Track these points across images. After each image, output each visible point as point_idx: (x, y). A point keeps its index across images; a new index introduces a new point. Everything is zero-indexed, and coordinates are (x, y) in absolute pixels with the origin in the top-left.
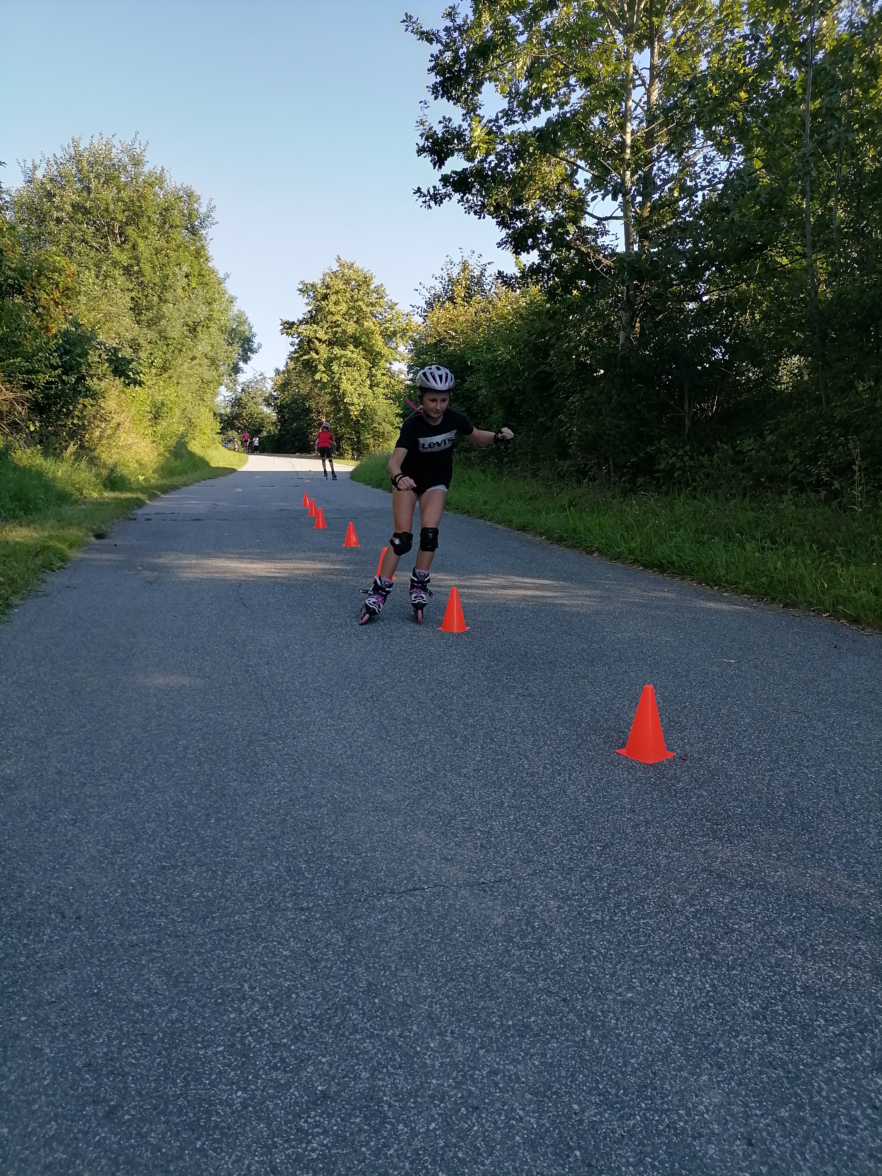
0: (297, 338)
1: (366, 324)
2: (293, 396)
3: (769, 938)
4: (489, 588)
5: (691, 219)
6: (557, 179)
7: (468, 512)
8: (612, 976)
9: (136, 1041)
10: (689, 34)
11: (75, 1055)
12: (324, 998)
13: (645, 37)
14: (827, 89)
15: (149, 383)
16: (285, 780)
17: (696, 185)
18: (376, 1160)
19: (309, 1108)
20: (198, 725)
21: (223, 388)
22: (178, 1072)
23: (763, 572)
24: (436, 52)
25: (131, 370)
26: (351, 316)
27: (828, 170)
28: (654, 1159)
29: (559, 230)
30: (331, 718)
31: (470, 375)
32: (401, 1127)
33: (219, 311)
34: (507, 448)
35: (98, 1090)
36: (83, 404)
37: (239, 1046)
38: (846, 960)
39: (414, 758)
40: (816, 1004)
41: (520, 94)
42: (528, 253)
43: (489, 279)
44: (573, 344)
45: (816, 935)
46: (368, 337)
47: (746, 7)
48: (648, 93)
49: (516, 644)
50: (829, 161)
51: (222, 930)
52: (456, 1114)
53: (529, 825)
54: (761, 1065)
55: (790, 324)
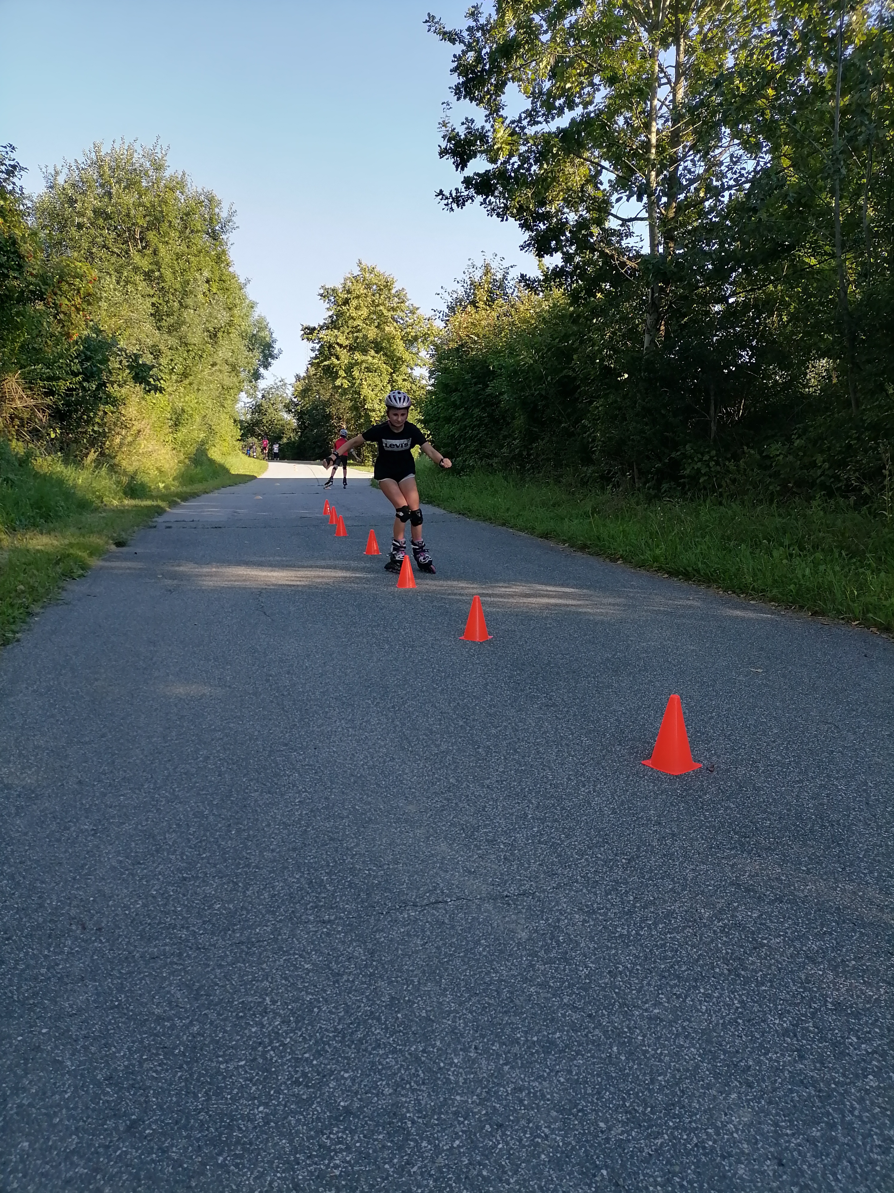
0: (318, 343)
1: (387, 328)
2: (314, 402)
3: (798, 953)
4: (512, 596)
5: (717, 220)
6: (581, 180)
7: (490, 519)
8: (639, 991)
9: (158, 1054)
10: (715, 31)
11: (96, 1068)
12: (347, 1012)
13: (671, 34)
14: (856, 85)
15: (169, 390)
16: (306, 791)
17: (723, 184)
18: (399, 1178)
19: (332, 1124)
20: (218, 735)
21: (243, 395)
22: (199, 1086)
23: (791, 580)
24: (459, 52)
25: (151, 376)
26: (372, 321)
27: (858, 167)
28: (682, 1179)
29: (583, 232)
30: (353, 728)
31: (492, 380)
32: (424, 1144)
33: (239, 316)
34: (529, 455)
35: (120, 1103)
36: (104, 411)
37: (261, 1061)
38: (878, 976)
39: (436, 769)
40: (848, 1022)
41: (543, 94)
42: (552, 255)
43: (512, 281)
44: (597, 348)
45: (847, 950)
46: (389, 342)
47: (773, 2)
48: (674, 92)
49: (539, 653)
50: (858, 159)
51: (242, 943)
52: (480, 1131)
53: (553, 838)
54: (791, 1083)
55: (818, 326)
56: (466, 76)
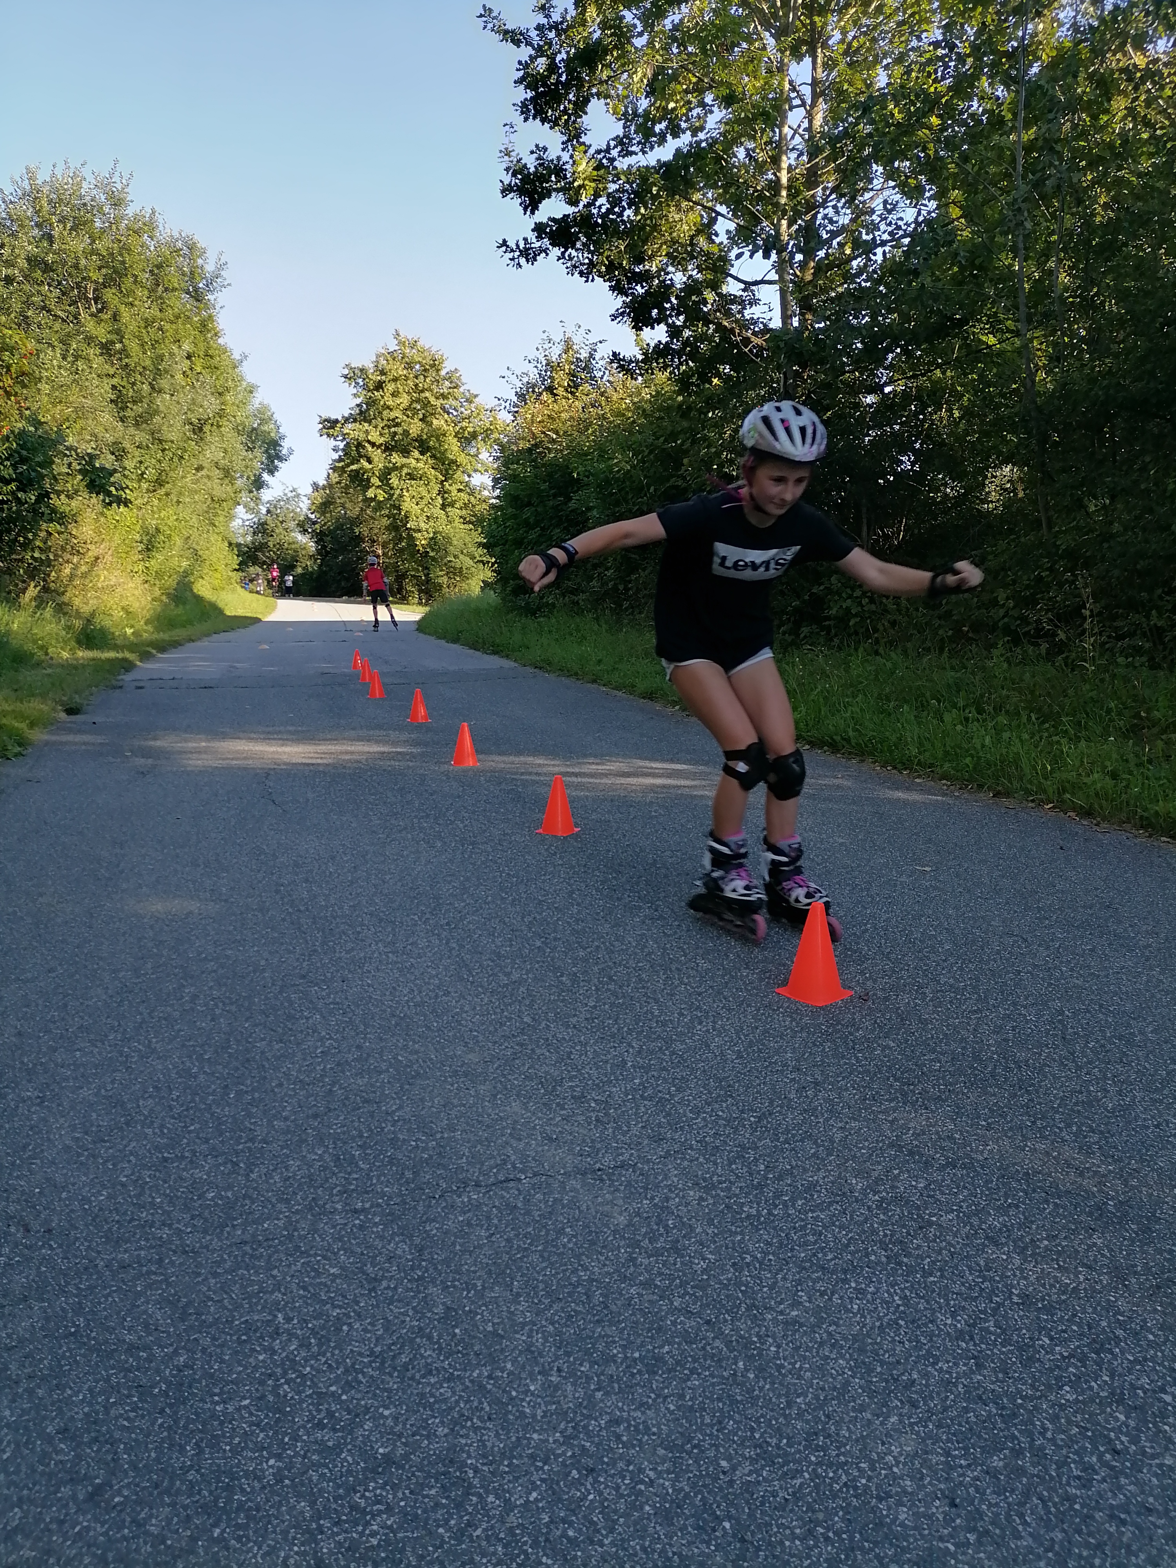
0: (342, 441)
1: (435, 422)
2: (338, 519)
3: (976, 1233)
4: (606, 775)
5: (868, 284)
6: (690, 229)
7: (576, 674)
8: (771, 1288)
9: (129, 1396)
10: (862, 39)
11: (45, 1418)
12: (386, 1330)
13: (805, 42)
14: (1043, 114)
15: (139, 502)
16: (331, 1038)
17: (874, 239)
18: (458, 1545)
19: (367, 1478)
20: (211, 965)
21: (240, 509)
22: (187, 1436)
23: (967, 751)
24: (525, 58)
25: (113, 484)
26: (415, 412)
27: (1047, 220)
28: (828, 1529)
29: (694, 298)
30: (393, 952)
31: (577, 491)
32: (491, 1498)
33: (233, 404)
34: (627, 589)
35: (78, 1464)
36: (47, 531)
37: (271, 1398)
38: (1076, 1259)
39: (506, 1005)
40: (1038, 1318)
41: (639, 116)
42: (653, 328)
43: (600, 362)
44: (713, 450)
45: (1038, 1228)
46: (438, 440)
47: (937, 4)
48: (810, 116)
49: (641, 851)
50: (1047, 210)
51: (246, 1243)
52: (565, 1479)
53: (660, 1092)
54: (967, 1400)
55: (999, 424)
56: (535, 89)
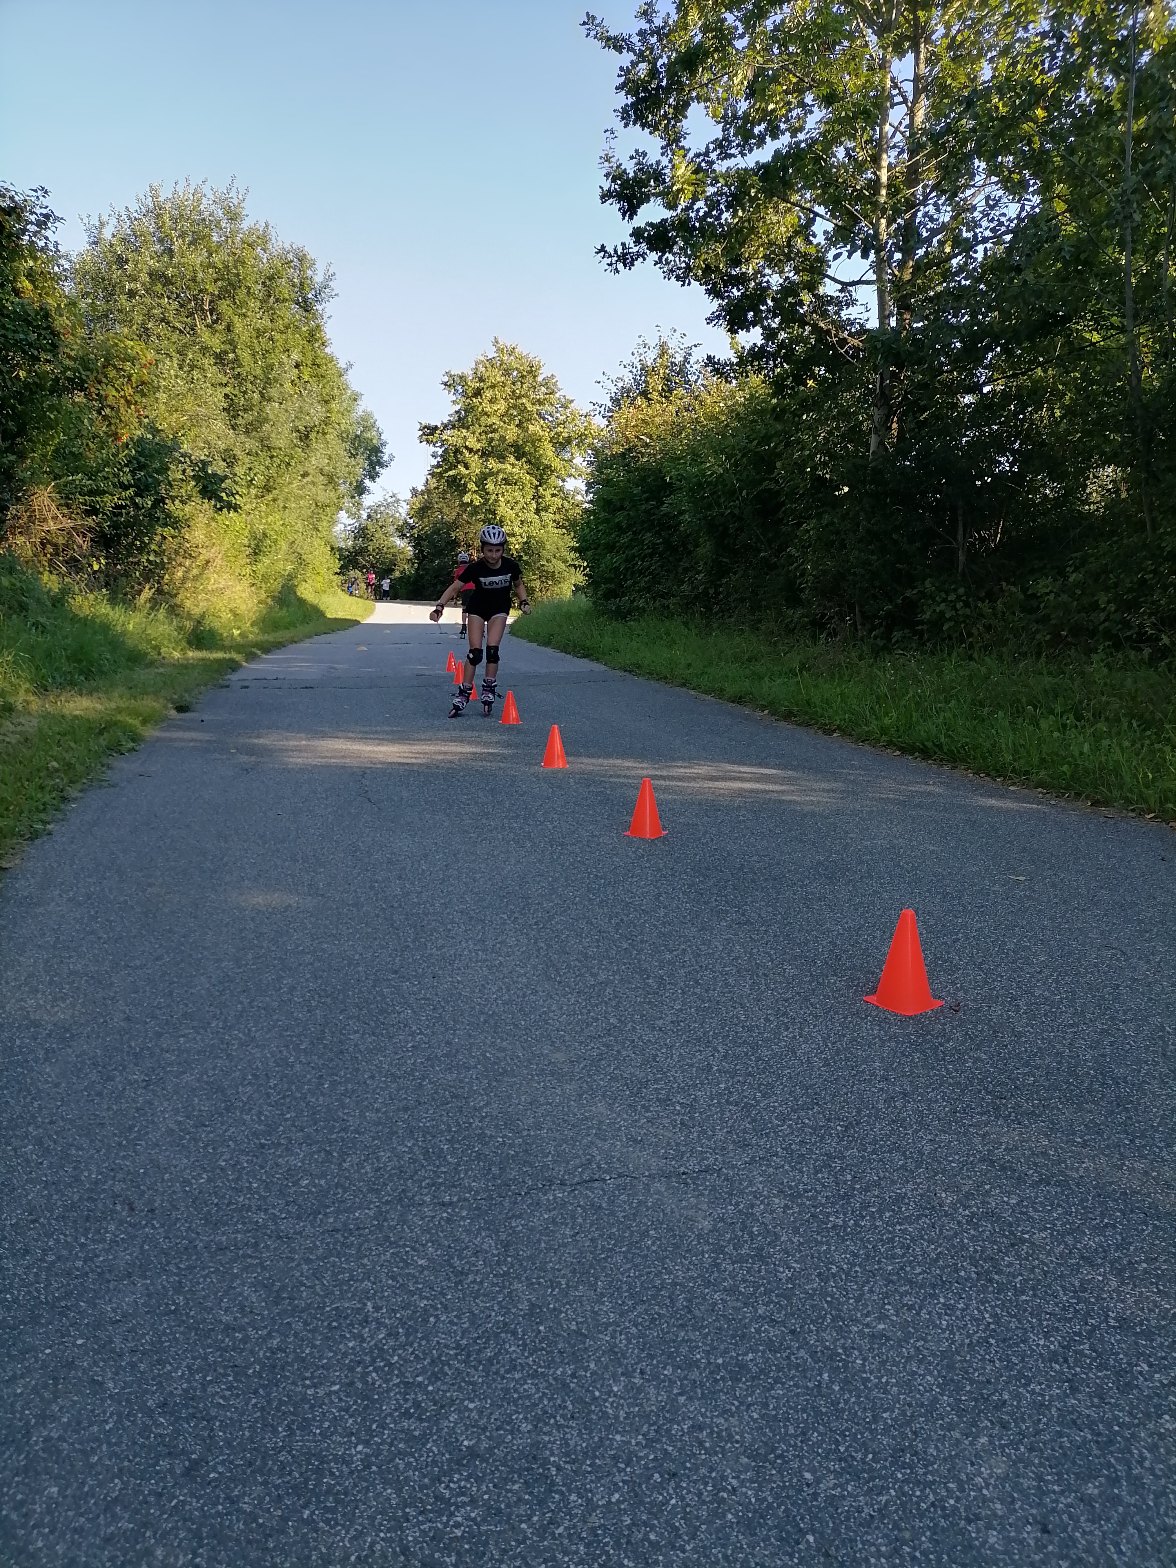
0: (440, 447)
1: (531, 427)
2: (435, 524)
3: (1071, 1252)
4: (693, 779)
5: (968, 283)
6: (787, 231)
7: (666, 678)
8: (858, 1300)
9: (226, 1375)
10: (966, 33)
11: (146, 1392)
12: (472, 1323)
13: (907, 38)
14: (1155, 103)
15: (248, 507)
16: (421, 1033)
17: (975, 236)
18: (540, 1542)
19: (452, 1470)
20: (308, 958)
21: (343, 514)
22: (279, 1417)
23: (1064, 758)
24: (626, 64)
25: (224, 490)
26: (512, 418)
27: (1157, 212)
28: (914, 1549)
29: (790, 299)
30: (483, 951)
31: (669, 496)
32: (573, 1497)
33: (339, 412)
34: (717, 594)
35: (176, 1438)
36: (162, 535)
37: (360, 1386)
39: (592, 1006)
40: (1136, 1343)
41: (738, 119)
42: (748, 331)
43: (694, 367)
44: (807, 452)
45: (1136, 1249)
46: (533, 445)
48: (911, 113)
49: (729, 854)
50: (1157, 201)
51: (337, 1231)
52: (647, 1482)
53: (746, 1097)
54: (1060, 1424)
55: (1102, 423)
56: (636, 94)
